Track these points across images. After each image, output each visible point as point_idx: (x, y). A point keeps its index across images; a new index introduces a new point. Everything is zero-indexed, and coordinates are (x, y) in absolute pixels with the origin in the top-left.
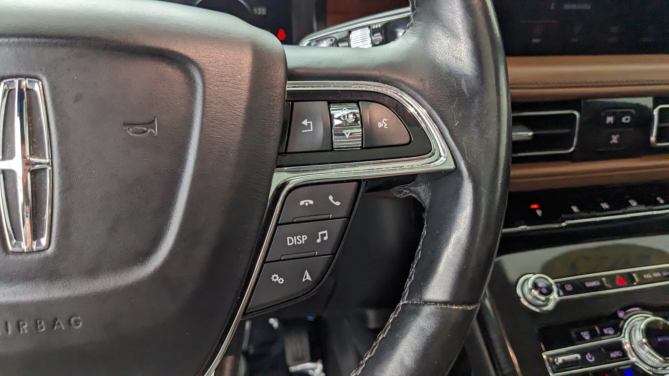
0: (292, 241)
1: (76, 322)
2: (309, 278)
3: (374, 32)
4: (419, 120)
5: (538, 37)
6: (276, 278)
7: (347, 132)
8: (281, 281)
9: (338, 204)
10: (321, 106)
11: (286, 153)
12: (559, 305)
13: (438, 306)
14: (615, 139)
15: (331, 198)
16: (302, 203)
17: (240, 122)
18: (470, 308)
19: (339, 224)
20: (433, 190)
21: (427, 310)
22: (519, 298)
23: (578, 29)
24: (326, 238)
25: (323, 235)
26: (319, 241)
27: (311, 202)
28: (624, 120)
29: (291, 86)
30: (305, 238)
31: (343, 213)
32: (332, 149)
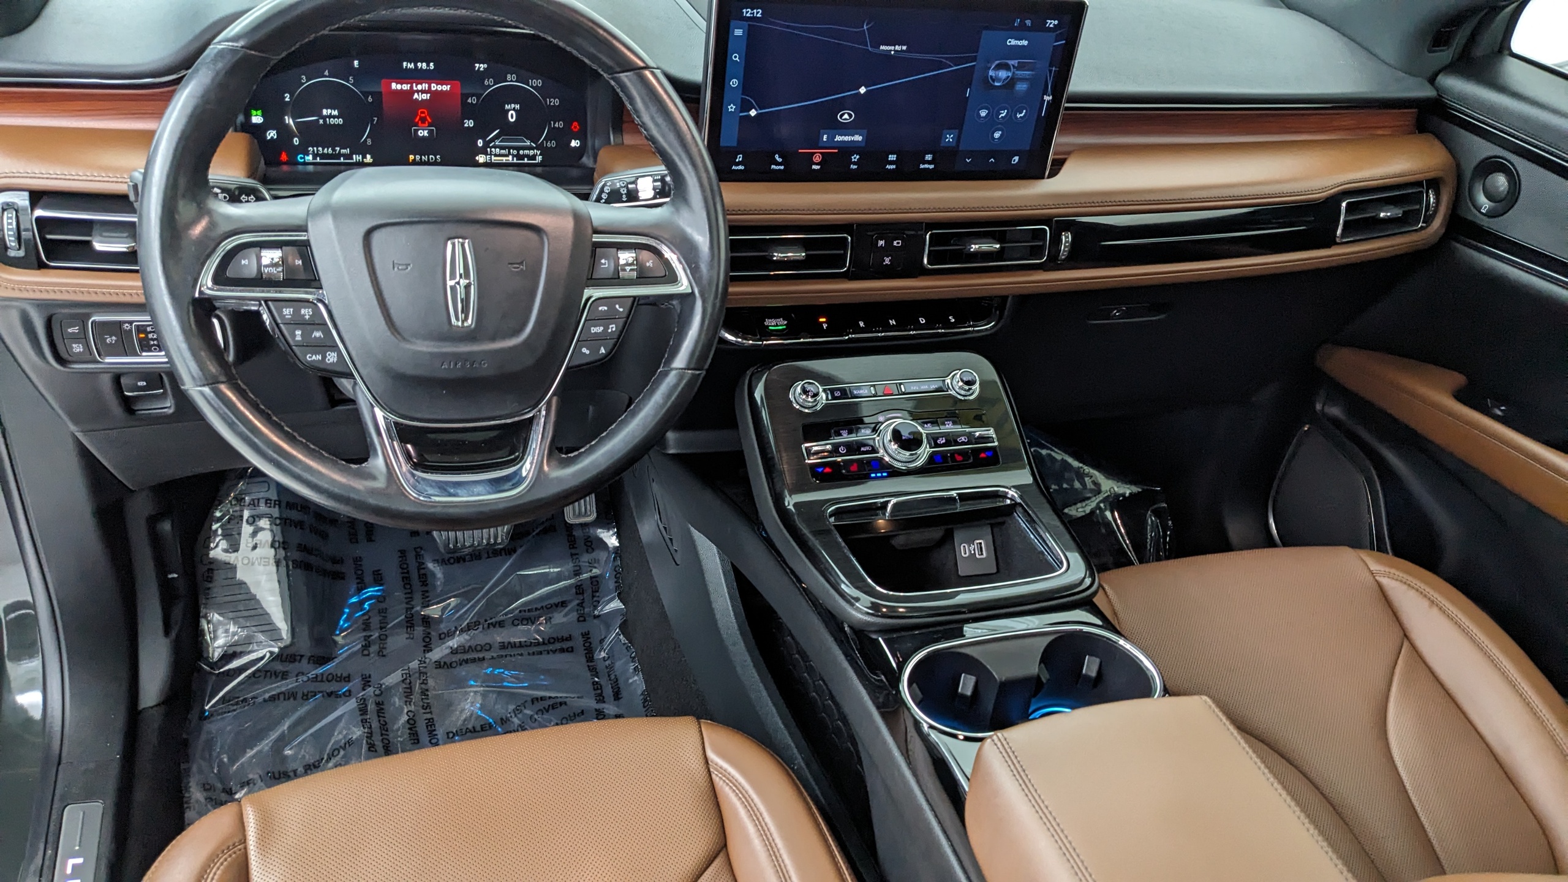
0: (594, 330)
1: (484, 364)
2: (604, 351)
3: (655, 181)
4: (672, 262)
5: (817, 164)
6: (584, 350)
7: (628, 268)
8: (588, 352)
9: (621, 310)
10: (614, 250)
11: (591, 278)
12: (826, 407)
13: (678, 371)
14: (887, 261)
15: (617, 306)
16: (600, 308)
17: (566, 263)
18: (698, 372)
19: (621, 322)
20: (681, 303)
21: (673, 373)
22: (791, 402)
23: (855, 158)
24: (614, 329)
25: (612, 328)
26: (610, 331)
27: (606, 308)
28: (895, 243)
29: (597, 238)
30: (602, 328)
31: (625, 315)
32: (619, 277)
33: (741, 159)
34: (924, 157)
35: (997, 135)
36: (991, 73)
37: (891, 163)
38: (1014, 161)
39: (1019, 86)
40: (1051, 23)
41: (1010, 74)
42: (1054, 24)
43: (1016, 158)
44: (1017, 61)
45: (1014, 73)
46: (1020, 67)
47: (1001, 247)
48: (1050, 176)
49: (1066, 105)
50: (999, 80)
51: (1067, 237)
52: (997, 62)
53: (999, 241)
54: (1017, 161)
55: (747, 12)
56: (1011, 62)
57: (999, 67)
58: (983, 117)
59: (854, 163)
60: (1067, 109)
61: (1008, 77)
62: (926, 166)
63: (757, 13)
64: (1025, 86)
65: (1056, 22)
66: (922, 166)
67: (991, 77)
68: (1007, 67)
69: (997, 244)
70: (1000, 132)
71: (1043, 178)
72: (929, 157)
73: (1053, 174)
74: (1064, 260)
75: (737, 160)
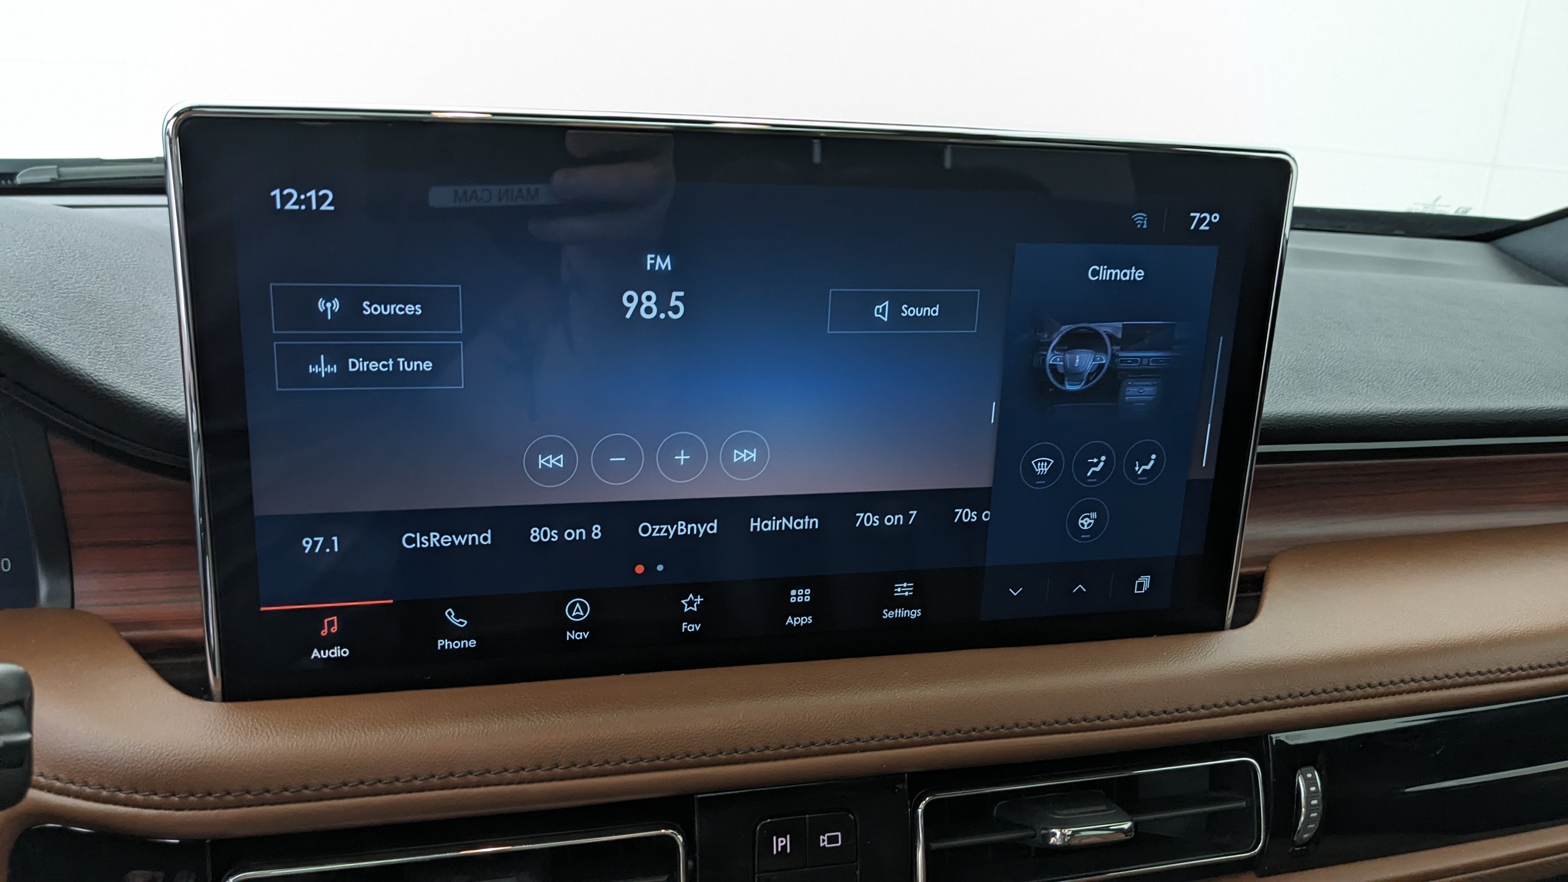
28: (824, 841)
33: (334, 629)
34: (892, 589)
35: (1086, 522)
36: (1052, 358)
37: (800, 610)
38: (1141, 585)
39: (1132, 390)
40: (1201, 221)
41: (1105, 360)
42: (1210, 223)
43: (1146, 580)
44: (1120, 324)
45: (1114, 356)
46: (1131, 339)
47: (1136, 825)
48: (1237, 624)
49: (1262, 449)
50: (1075, 375)
51: (1309, 783)
52: (1065, 329)
53: (1129, 809)
54: (1146, 586)
55: (286, 199)
56: (1105, 328)
57: (1072, 342)
58: (1042, 477)
59: (691, 618)
60: (1263, 458)
61: (1101, 367)
62: (900, 613)
63: (321, 200)
64: (1148, 390)
65: (1216, 218)
66: (888, 615)
67: (1053, 368)
68: (1090, 341)
69: (1126, 821)
70: (1094, 515)
71: (1220, 627)
72: (903, 589)
73: (1246, 615)
74: (1308, 843)
75: (324, 632)
